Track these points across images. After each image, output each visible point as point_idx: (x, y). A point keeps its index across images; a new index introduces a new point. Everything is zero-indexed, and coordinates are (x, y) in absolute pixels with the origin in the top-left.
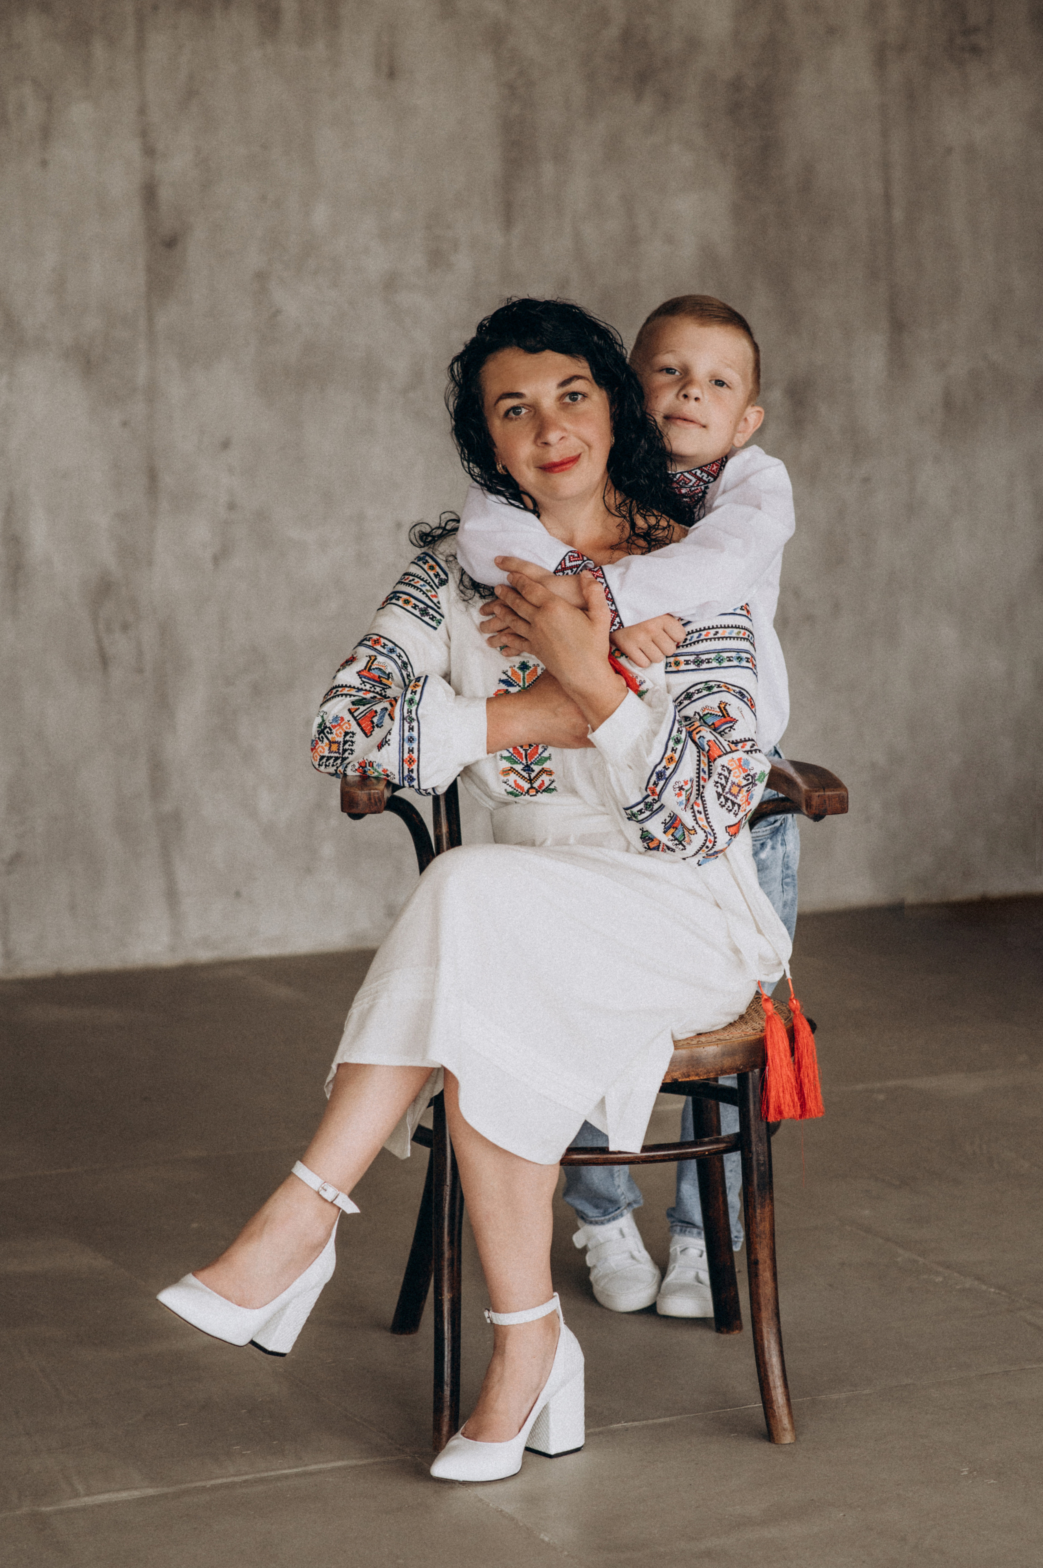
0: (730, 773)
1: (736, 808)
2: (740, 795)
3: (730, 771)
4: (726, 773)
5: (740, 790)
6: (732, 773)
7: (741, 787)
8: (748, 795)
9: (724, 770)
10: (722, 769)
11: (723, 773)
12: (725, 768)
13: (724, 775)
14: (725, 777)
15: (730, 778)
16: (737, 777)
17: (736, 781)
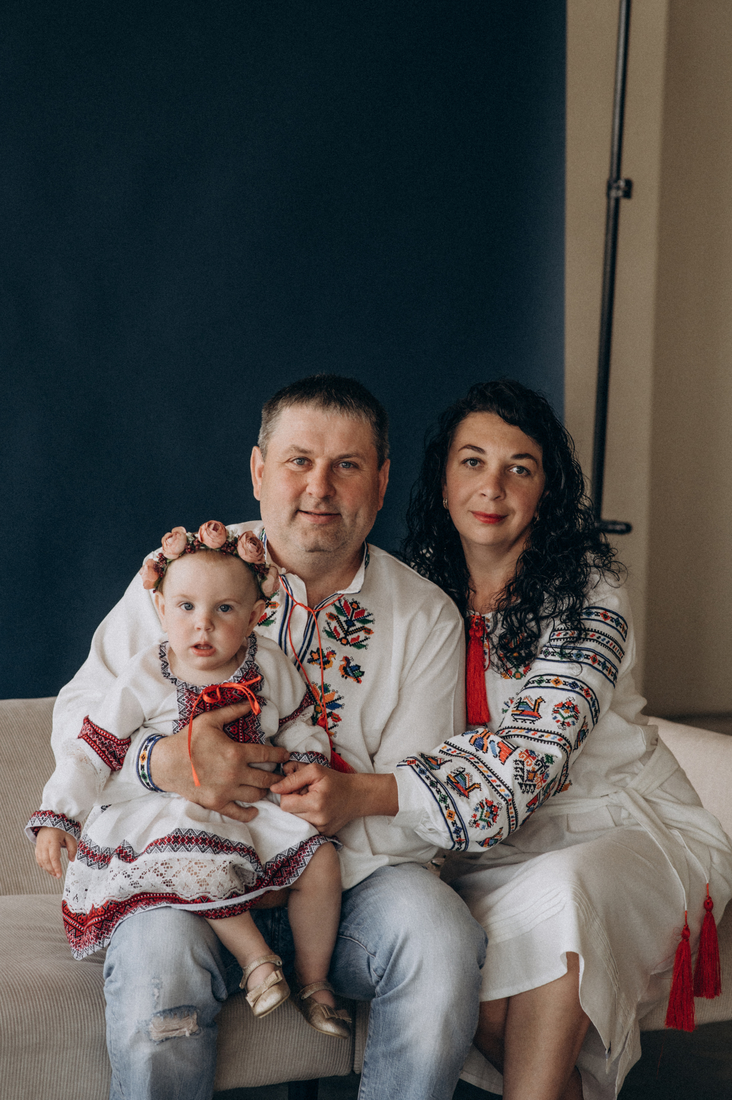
0: (523, 765)
1: (532, 787)
2: (535, 779)
3: (522, 763)
4: (520, 766)
5: (535, 775)
7: (534, 772)
8: (543, 776)
9: (518, 764)
10: (516, 764)
11: (518, 766)
12: (518, 762)
14: (521, 769)
16: (530, 765)
17: (530, 769)
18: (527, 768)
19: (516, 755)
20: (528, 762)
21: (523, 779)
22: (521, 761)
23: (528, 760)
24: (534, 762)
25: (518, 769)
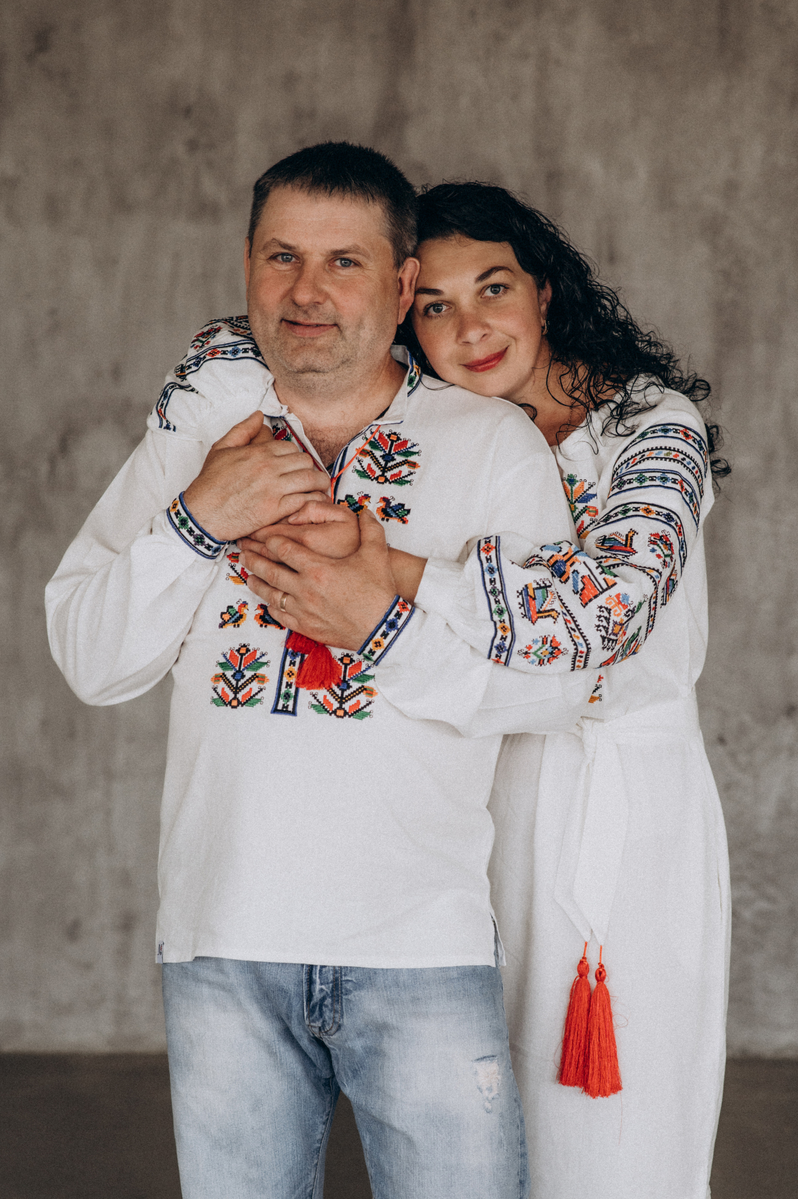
0: (609, 613)
3: (609, 611)
4: (606, 614)
6: (612, 611)
9: (603, 611)
10: (600, 611)
11: (603, 614)
12: (603, 609)
13: (603, 616)
14: (606, 618)
15: (611, 618)
16: (618, 615)
17: (618, 620)
18: (613, 618)
19: (601, 600)
20: (616, 611)
21: (607, 632)
22: (607, 609)
23: (615, 609)
24: (624, 611)
25: (602, 618)
